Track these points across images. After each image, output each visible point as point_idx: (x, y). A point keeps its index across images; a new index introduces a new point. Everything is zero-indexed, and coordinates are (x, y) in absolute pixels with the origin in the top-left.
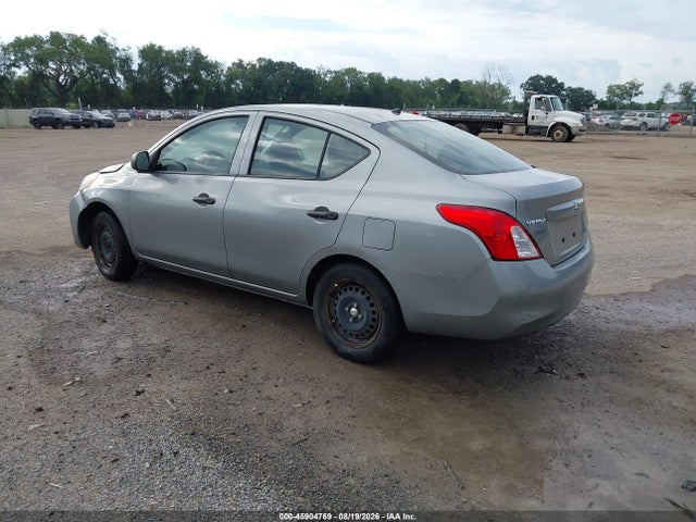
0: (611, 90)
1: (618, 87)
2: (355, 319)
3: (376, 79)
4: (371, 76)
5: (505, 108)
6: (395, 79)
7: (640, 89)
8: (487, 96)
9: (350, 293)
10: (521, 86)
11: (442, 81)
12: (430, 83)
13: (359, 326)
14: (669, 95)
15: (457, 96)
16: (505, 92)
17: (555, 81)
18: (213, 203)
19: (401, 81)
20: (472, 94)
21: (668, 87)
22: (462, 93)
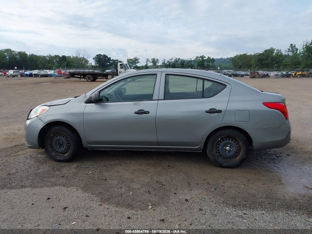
0: (128, 61)
1: (131, 60)
2: (229, 151)
3: (23, 55)
4: (20, 53)
5: (87, 68)
6: (33, 55)
7: (139, 61)
8: (79, 63)
9: (226, 141)
10: (93, 59)
11: (57, 56)
12: (52, 57)
13: (231, 154)
14: (148, 63)
15: (66, 63)
16: (87, 61)
17: (107, 57)
18: (149, 113)
19: (36, 56)
20: (72, 62)
21: (148, 60)
22: (68, 62)
